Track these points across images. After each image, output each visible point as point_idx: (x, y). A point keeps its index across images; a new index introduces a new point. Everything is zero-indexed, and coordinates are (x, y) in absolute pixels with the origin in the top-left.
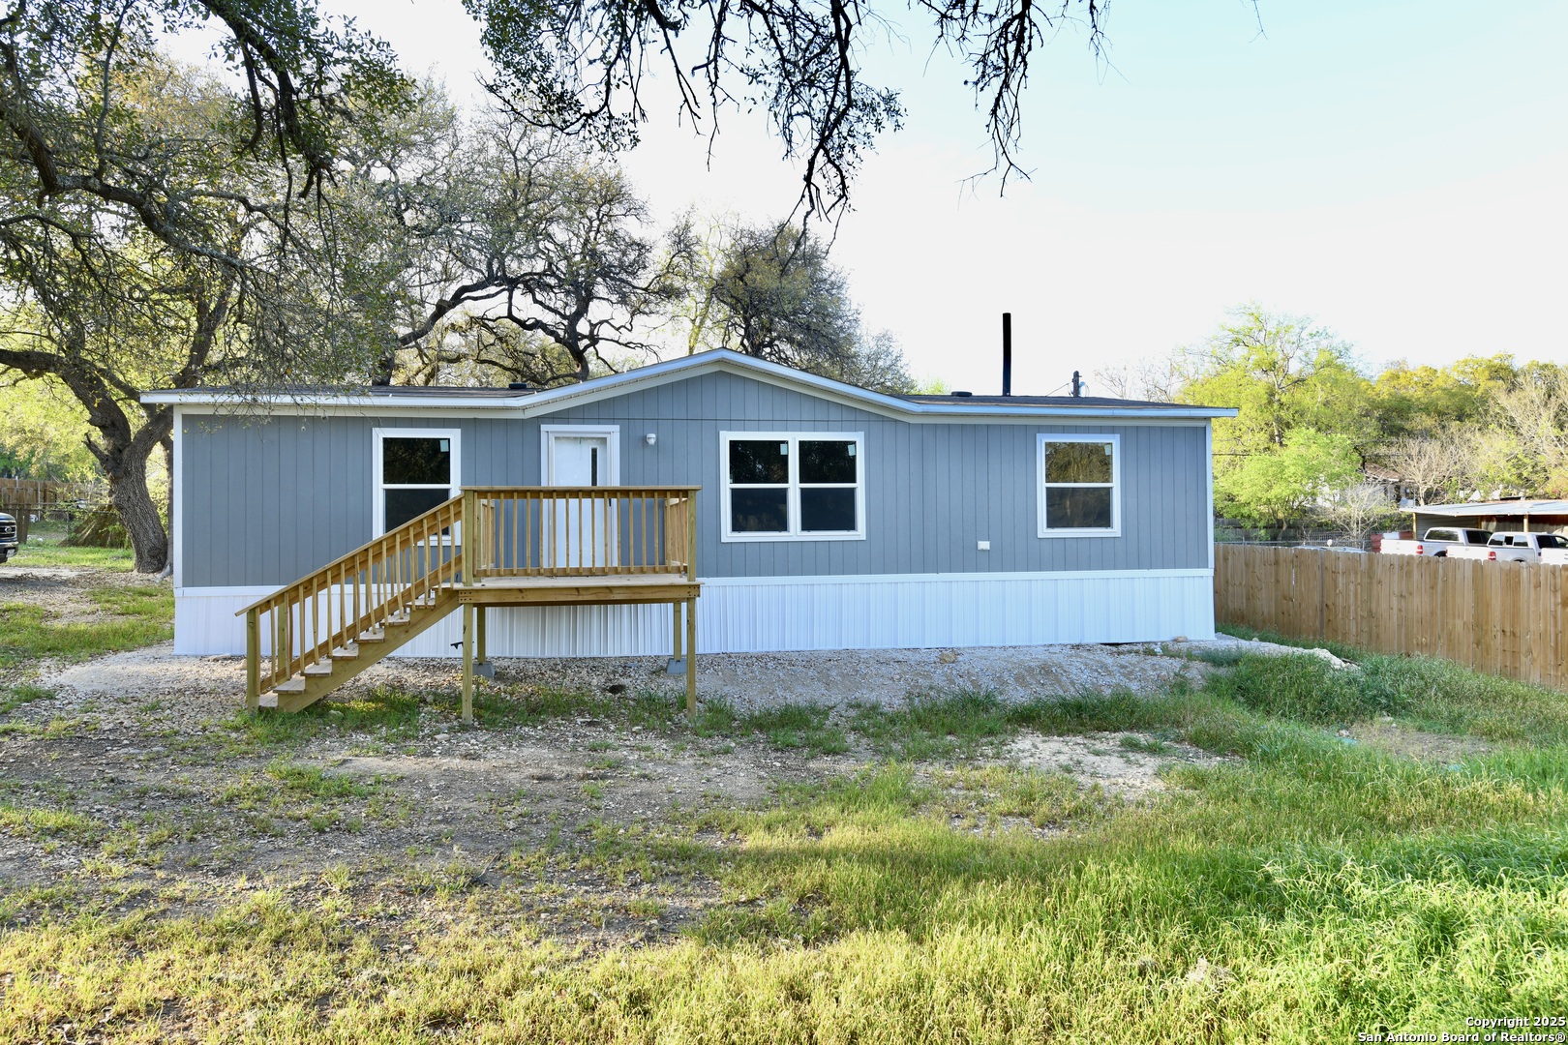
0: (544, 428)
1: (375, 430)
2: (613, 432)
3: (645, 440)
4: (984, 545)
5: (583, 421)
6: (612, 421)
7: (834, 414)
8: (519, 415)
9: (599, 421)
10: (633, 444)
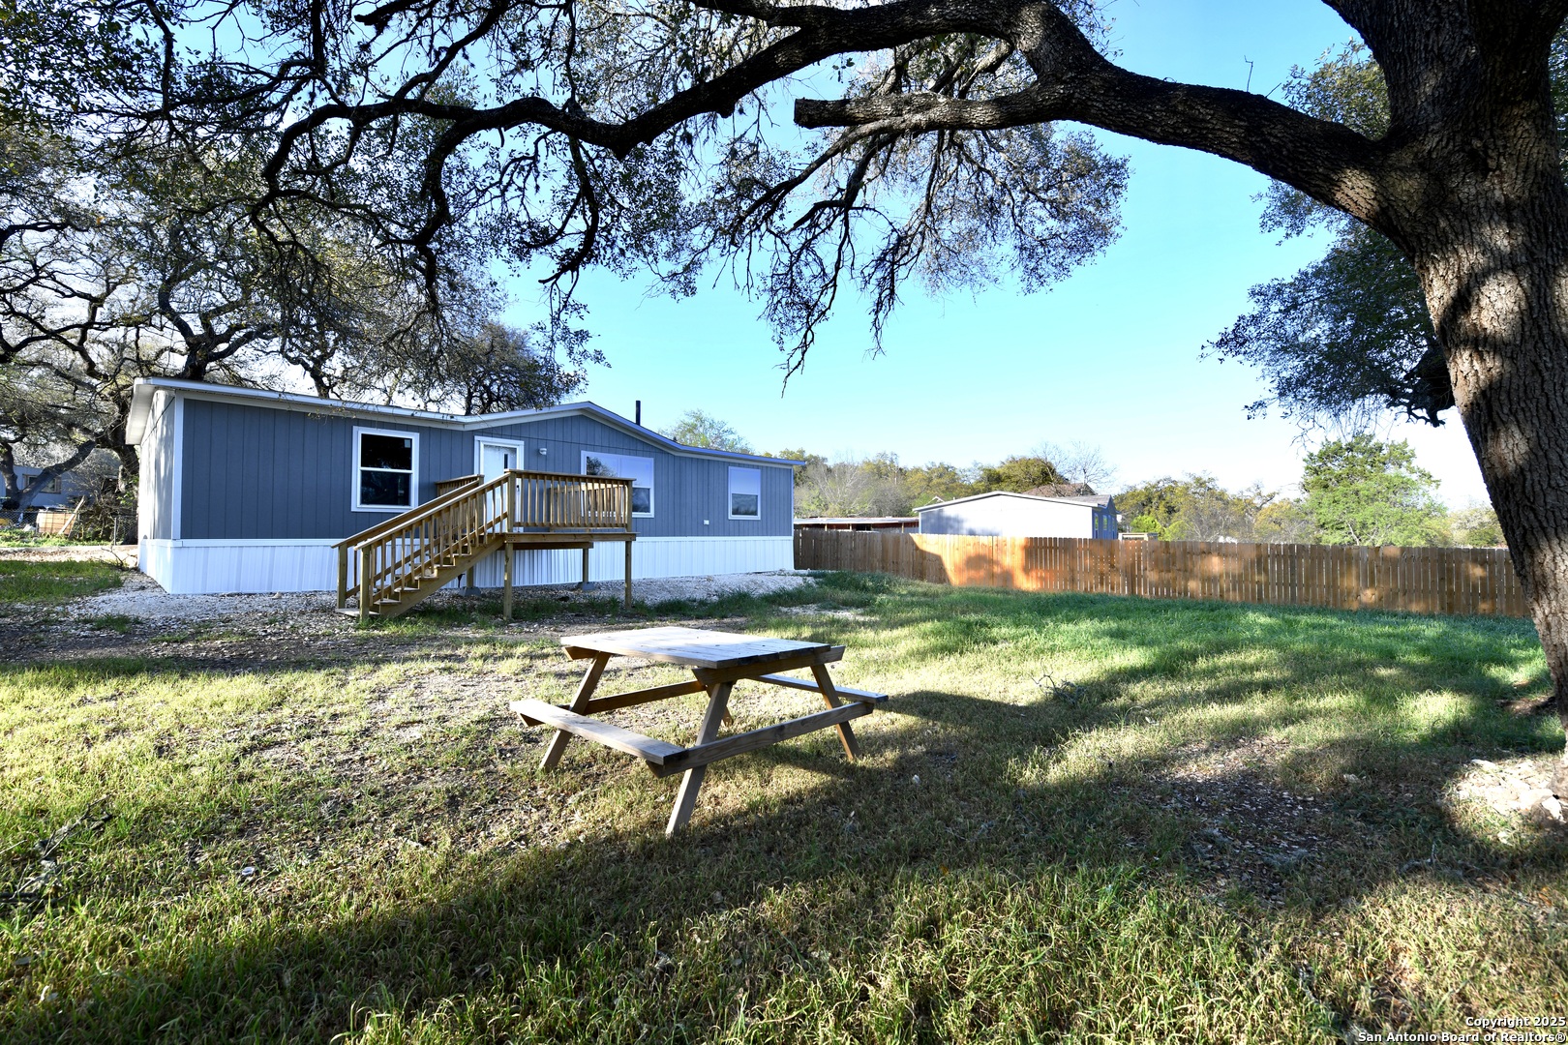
0: (477, 438)
1: (355, 428)
2: (520, 446)
3: (538, 452)
4: (707, 522)
5: (502, 436)
6: (519, 438)
7: (640, 447)
8: (461, 428)
9: (511, 437)
10: (531, 453)
